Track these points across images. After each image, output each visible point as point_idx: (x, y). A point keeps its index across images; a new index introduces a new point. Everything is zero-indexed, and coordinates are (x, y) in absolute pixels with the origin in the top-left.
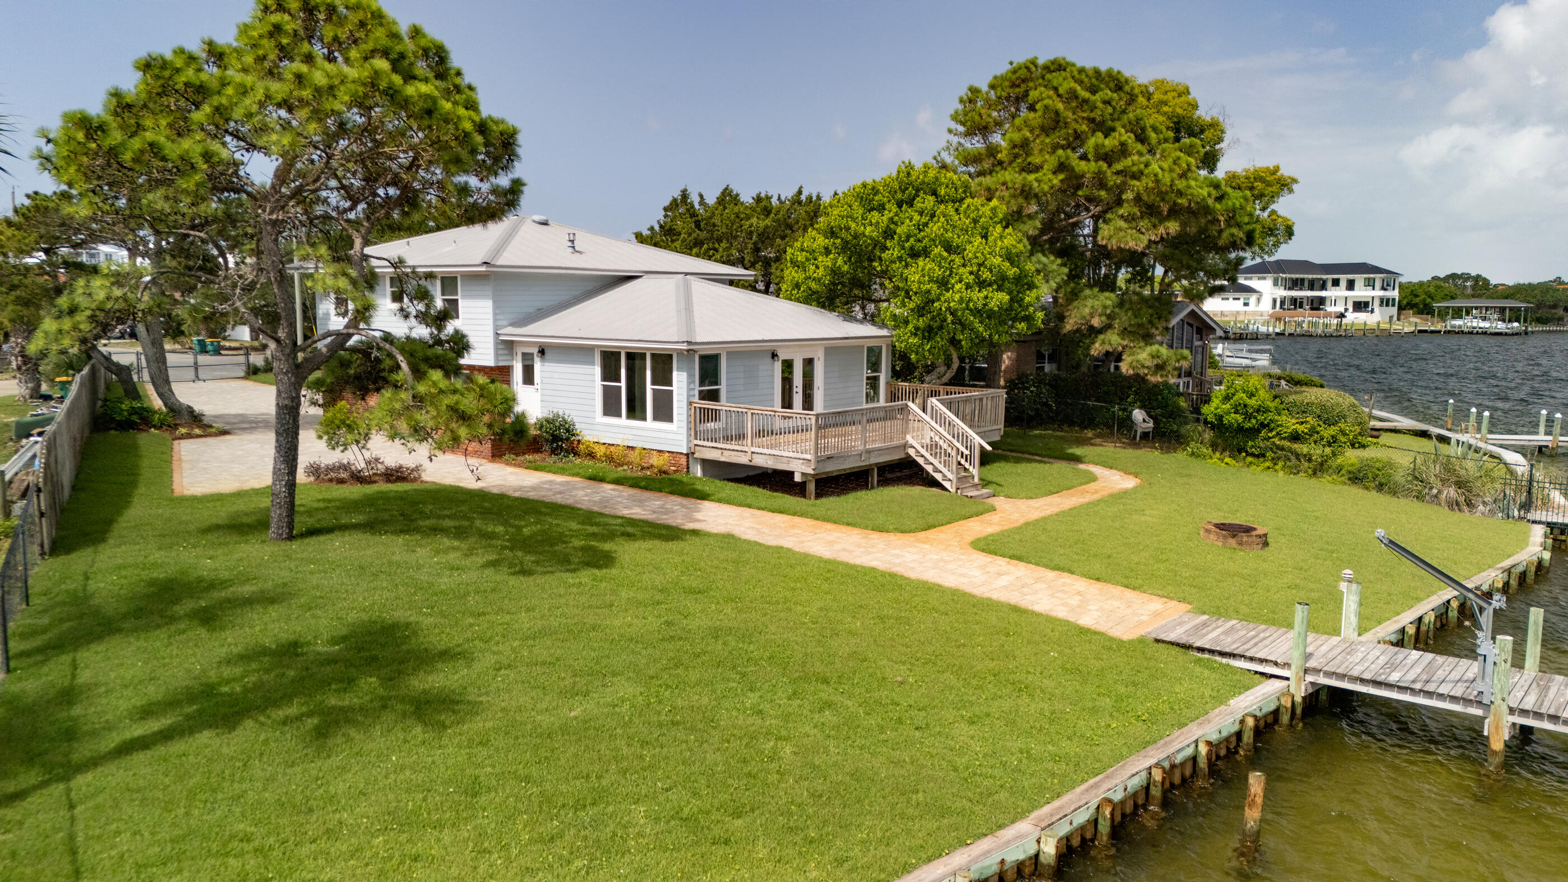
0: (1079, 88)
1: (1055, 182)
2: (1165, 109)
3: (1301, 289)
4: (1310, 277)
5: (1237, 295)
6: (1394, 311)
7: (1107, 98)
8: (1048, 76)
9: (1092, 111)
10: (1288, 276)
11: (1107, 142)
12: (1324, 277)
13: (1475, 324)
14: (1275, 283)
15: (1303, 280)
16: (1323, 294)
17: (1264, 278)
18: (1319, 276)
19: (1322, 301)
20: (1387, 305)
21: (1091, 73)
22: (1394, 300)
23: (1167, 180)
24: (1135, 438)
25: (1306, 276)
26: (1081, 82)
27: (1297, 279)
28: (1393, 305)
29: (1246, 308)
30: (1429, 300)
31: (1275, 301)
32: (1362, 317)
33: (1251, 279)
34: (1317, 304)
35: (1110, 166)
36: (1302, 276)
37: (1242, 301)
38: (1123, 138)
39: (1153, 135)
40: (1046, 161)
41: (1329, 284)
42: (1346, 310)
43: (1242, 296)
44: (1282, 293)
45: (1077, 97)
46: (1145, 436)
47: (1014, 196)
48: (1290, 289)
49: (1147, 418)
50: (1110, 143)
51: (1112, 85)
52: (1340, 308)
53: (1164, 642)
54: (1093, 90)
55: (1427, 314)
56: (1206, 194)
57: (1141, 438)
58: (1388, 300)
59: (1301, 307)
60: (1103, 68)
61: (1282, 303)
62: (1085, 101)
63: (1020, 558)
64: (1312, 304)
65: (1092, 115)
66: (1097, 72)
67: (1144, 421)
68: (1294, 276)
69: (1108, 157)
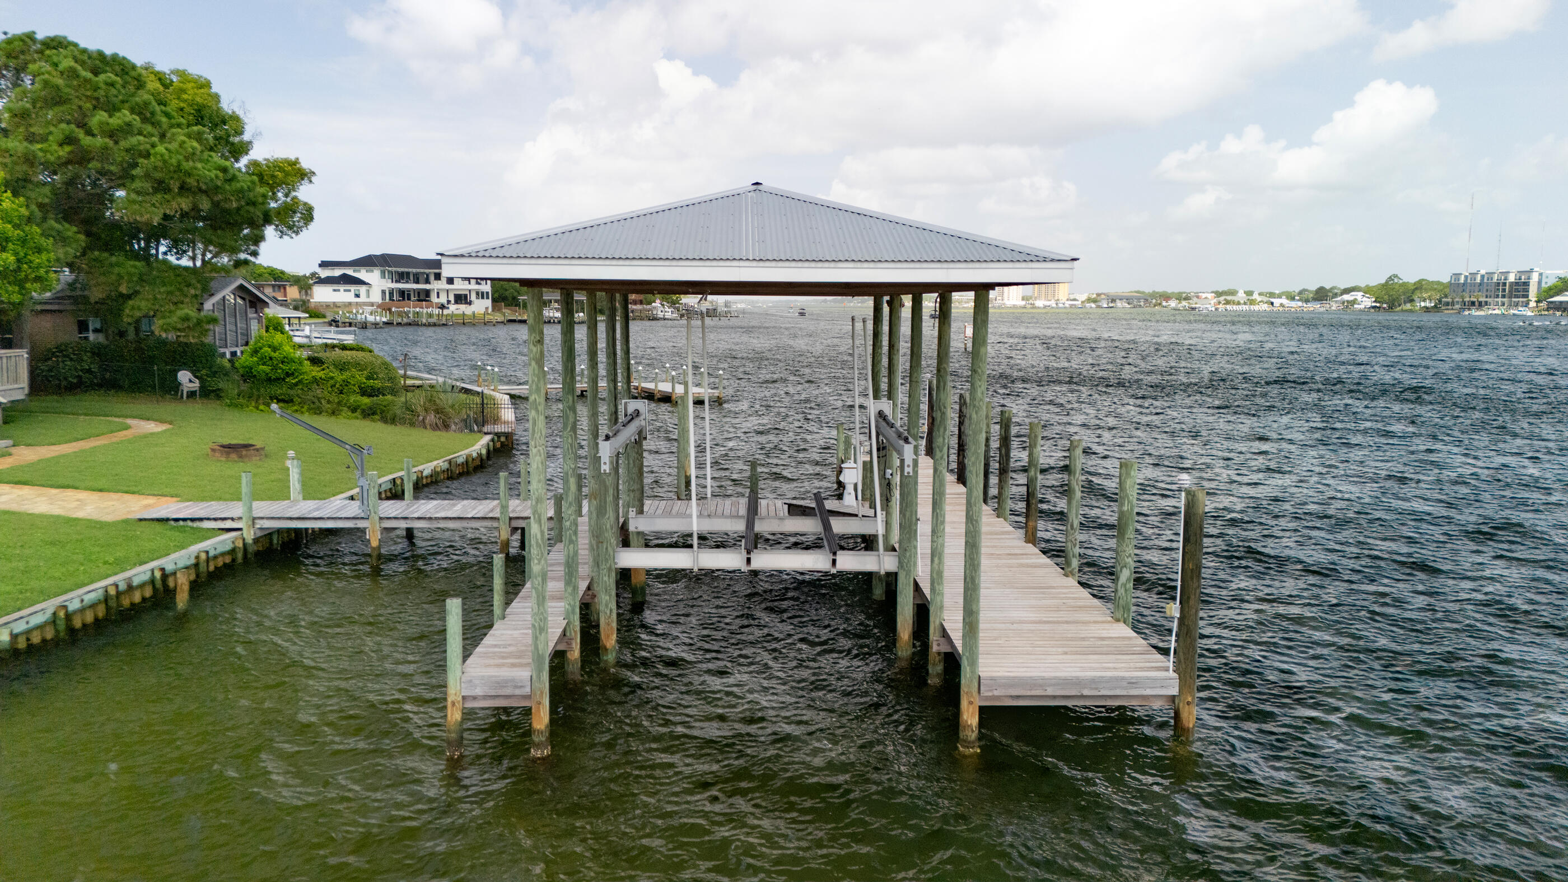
0: (79, 68)
1: (61, 153)
2: (185, 96)
3: (407, 282)
4: (414, 270)
5: (348, 287)
6: (488, 303)
7: (109, 81)
8: (48, 52)
9: (95, 91)
10: (394, 269)
11: (111, 121)
12: (427, 271)
13: (551, 315)
14: (383, 276)
15: (408, 274)
16: (427, 287)
17: (372, 271)
18: (422, 271)
19: (427, 293)
20: (483, 298)
21: (95, 55)
22: (487, 293)
23: (174, 161)
24: (182, 397)
25: (410, 270)
26: (83, 64)
27: (403, 273)
28: (488, 298)
29: (357, 300)
30: (516, 294)
31: (383, 292)
32: (463, 308)
33: (359, 271)
34: (424, 296)
35: (116, 143)
36: (406, 270)
37: (352, 293)
38: (127, 119)
39: (164, 119)
40: (51, 133)
41: (432, 278)
42: (449, 302)
43: (353, 288)
44: (389, 285)
45: (78, 76)
46: (192, 394)
47: (15, 163)
48: (396, 282)
49: (193, 378)
50: (115, 121)
51: (117, 68)
52: (443, 299)
53: (145, 520)
54: (96, 72)
55: (516, 306)
56: (213, 176)
57: (188, 397)
58: (483, 293)
59: (409, 299)
60: (108, 52)
61: (391, 294)
62: (87, 81)
63: (25, 483)
64: (419, 296)
65: (96, 94)
66: (101, 54)
67: (190, 381)
68: (402, 270)
69: (112, 134)
